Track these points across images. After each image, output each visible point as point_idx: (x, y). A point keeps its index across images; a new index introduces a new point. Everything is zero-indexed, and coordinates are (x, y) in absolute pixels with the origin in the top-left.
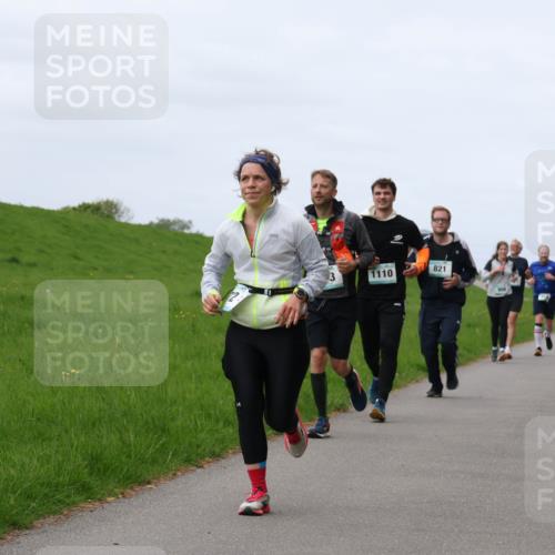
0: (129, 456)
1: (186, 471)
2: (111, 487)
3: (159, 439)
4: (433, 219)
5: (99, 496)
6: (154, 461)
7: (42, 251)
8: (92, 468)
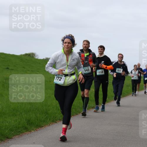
0: (38, 120)
1: (53, 124)
2: (33, 128)
3: (45, 115)
4: (118, 57)
5: (30, 130)
6: (44, 121)
7: (15, 66)
8: (28, 123)
